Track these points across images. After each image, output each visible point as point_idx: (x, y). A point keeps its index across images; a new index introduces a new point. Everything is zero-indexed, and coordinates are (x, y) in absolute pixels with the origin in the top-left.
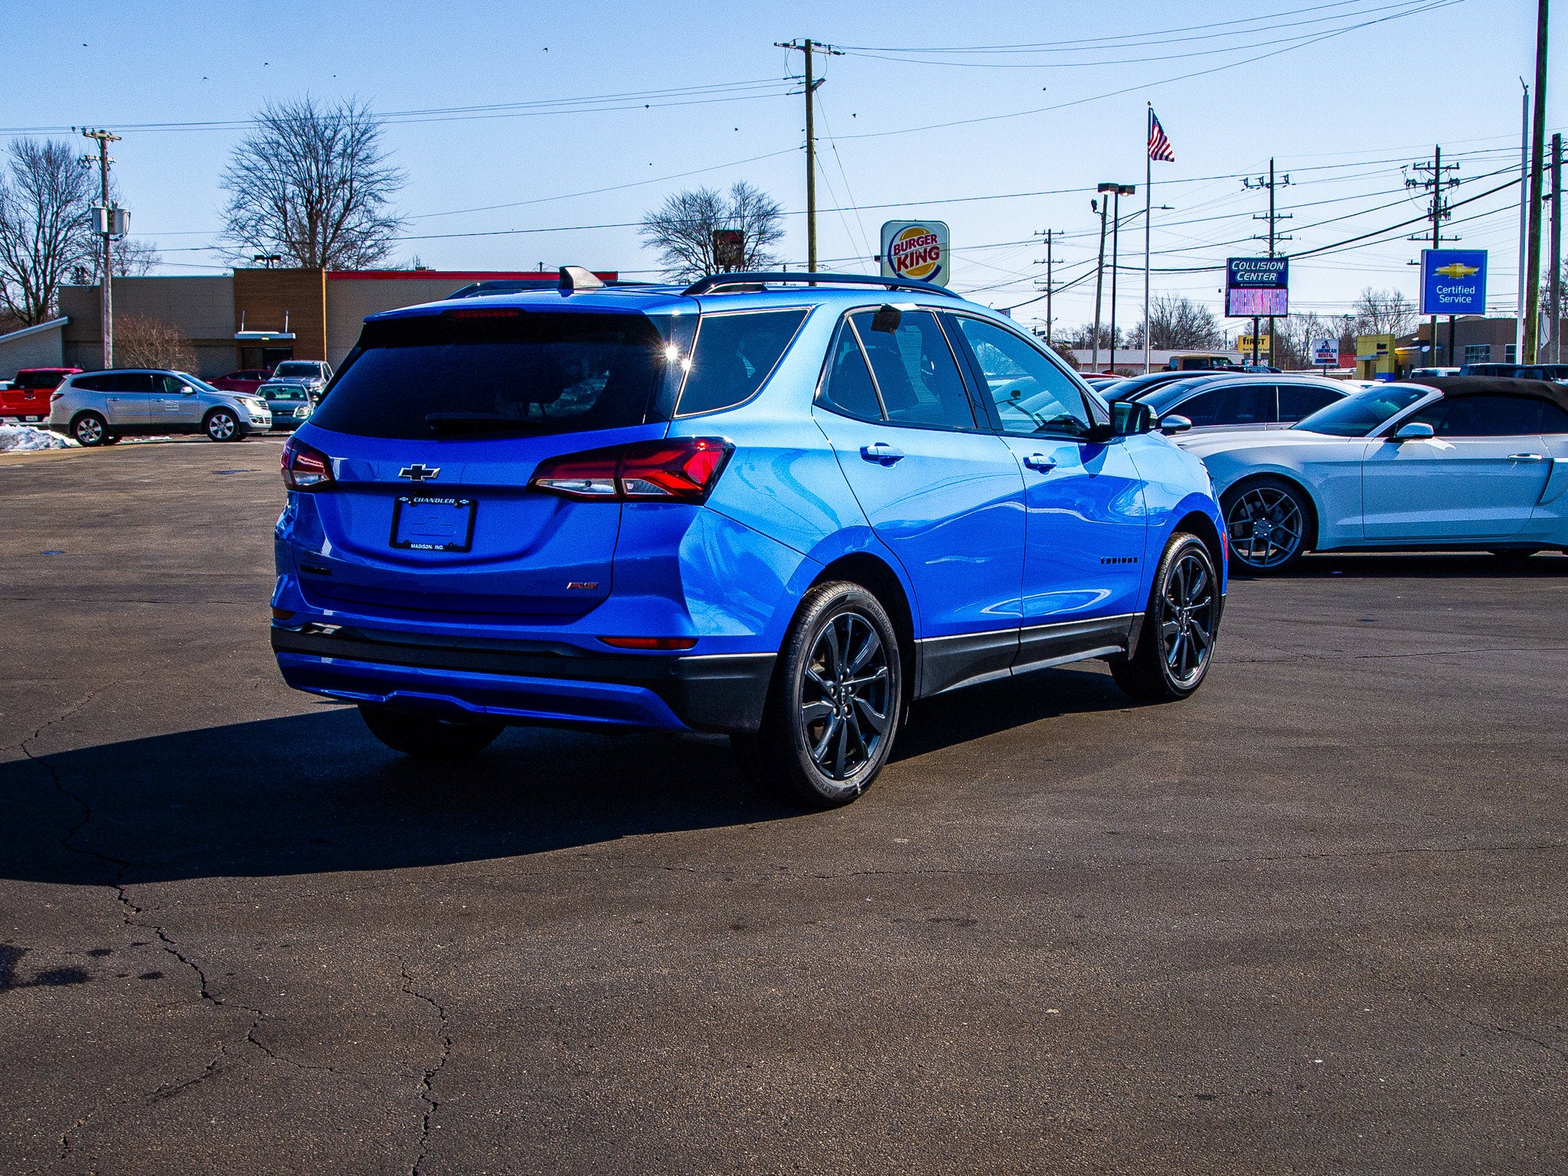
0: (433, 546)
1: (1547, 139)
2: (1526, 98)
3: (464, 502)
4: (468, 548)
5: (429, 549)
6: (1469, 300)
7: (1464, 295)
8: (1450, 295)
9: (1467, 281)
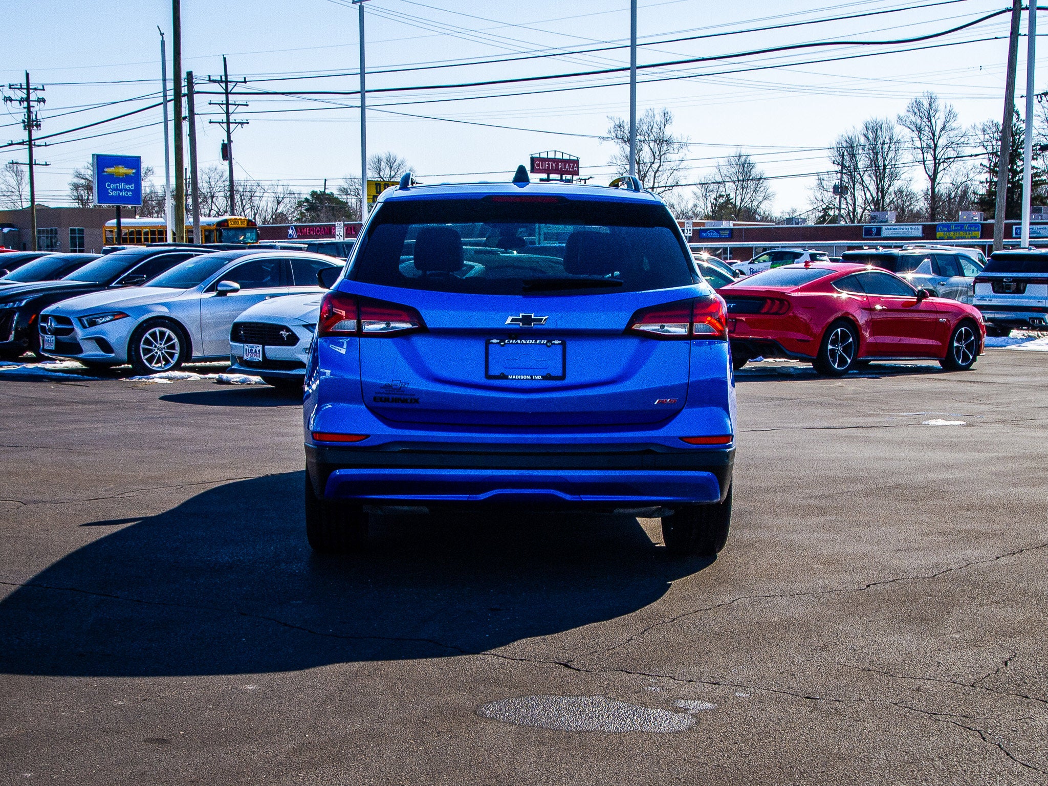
0: (532, 376)
1: (184, 75)
2: (163, 42)
3: (557, 342)
4: (563, 377)
5: (528, 379)
6: (130, 194)
7: (126, 190)
8: (116, 190)
9: (127, 179)
